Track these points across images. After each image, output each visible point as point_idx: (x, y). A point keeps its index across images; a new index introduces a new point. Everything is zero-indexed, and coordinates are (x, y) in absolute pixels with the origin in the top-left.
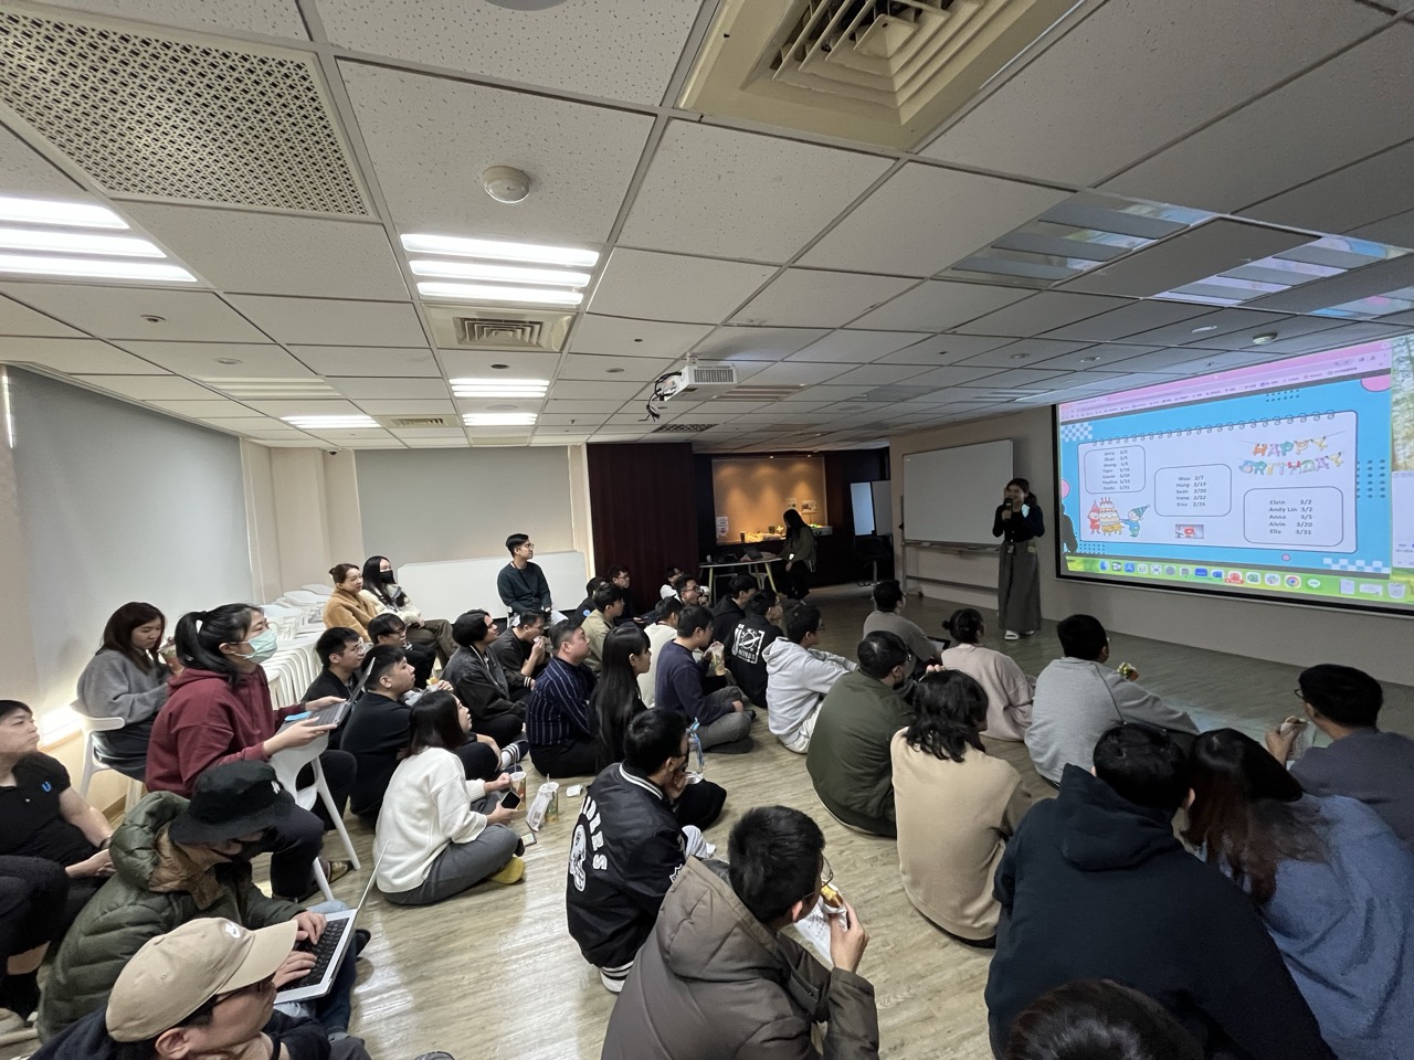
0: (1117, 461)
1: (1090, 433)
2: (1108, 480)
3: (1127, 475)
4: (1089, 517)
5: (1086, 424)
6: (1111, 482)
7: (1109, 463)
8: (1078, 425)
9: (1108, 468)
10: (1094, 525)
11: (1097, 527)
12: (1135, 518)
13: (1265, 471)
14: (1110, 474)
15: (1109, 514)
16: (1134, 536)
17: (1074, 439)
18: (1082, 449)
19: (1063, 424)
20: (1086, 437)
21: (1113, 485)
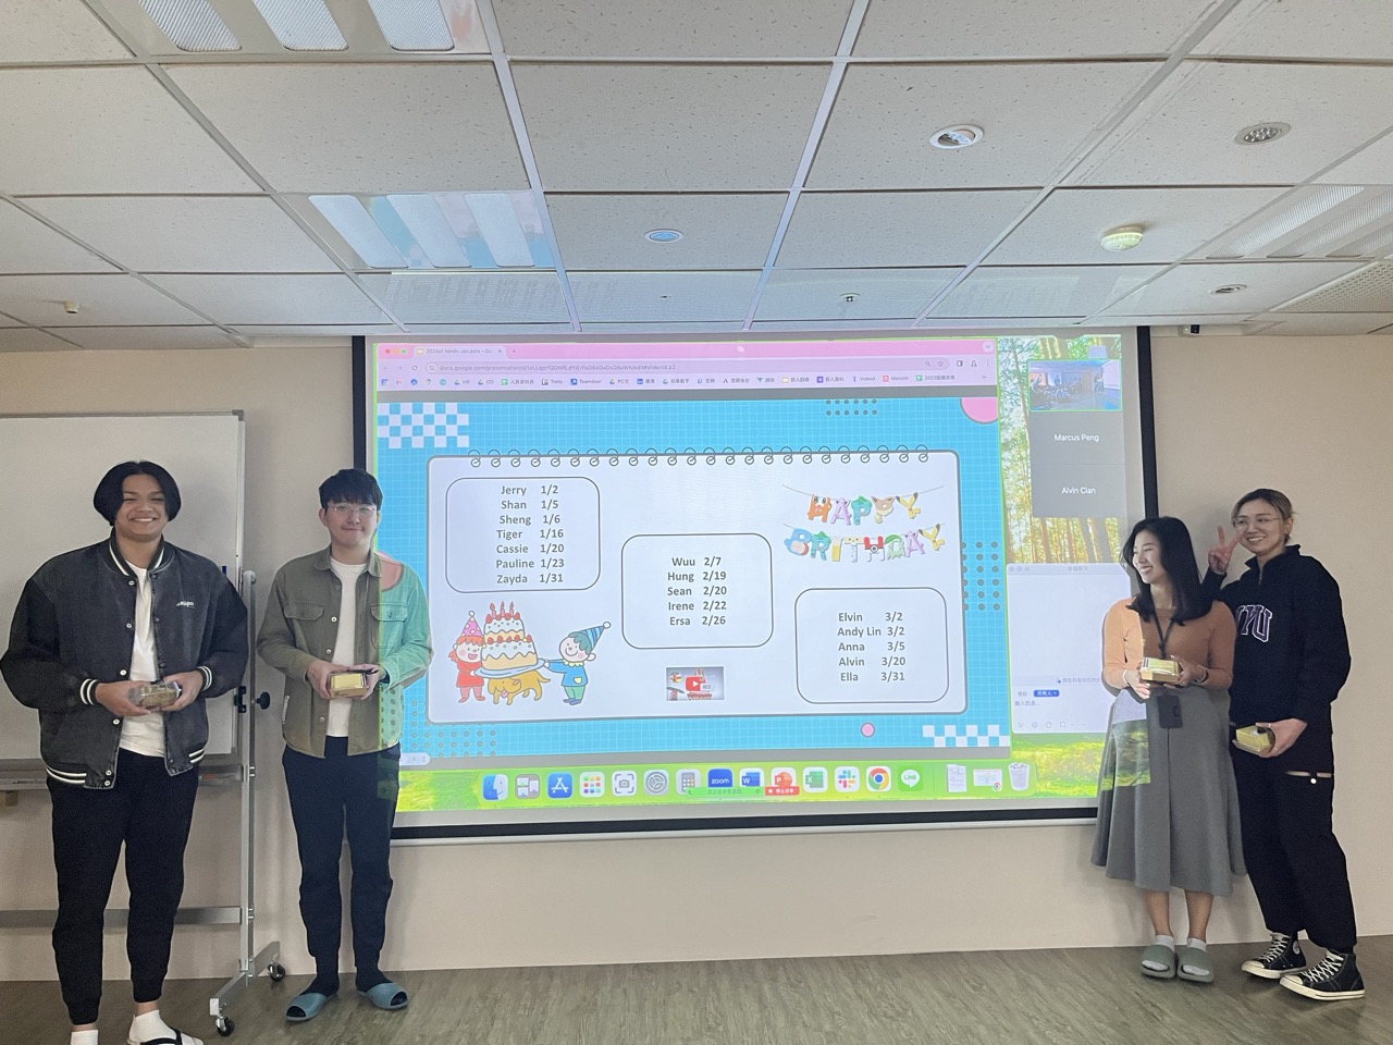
0: (534, 510)
1: (462, 430)
2: (510, 557)
3: (561, 548)
4: (453, 655)
5: (451, 408)
6: (518, 564)
7: (512, 513)
8: (429, 408)
9: (509, 527)
10: (468, 678)
11: (479, 682)
12: (575, 654)
13: (829, 553)
14: (514, 543)
15: (510, 649)
16: (573, 701)
17: (418, 443)
18: (441, 471)
19: (386, 397)
20: (452, 441)
21: (523, 571)
